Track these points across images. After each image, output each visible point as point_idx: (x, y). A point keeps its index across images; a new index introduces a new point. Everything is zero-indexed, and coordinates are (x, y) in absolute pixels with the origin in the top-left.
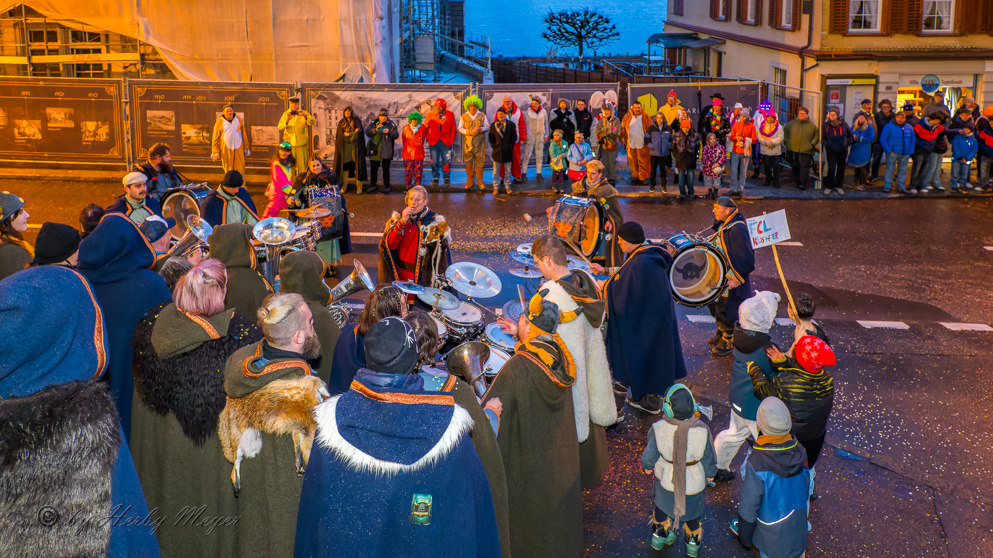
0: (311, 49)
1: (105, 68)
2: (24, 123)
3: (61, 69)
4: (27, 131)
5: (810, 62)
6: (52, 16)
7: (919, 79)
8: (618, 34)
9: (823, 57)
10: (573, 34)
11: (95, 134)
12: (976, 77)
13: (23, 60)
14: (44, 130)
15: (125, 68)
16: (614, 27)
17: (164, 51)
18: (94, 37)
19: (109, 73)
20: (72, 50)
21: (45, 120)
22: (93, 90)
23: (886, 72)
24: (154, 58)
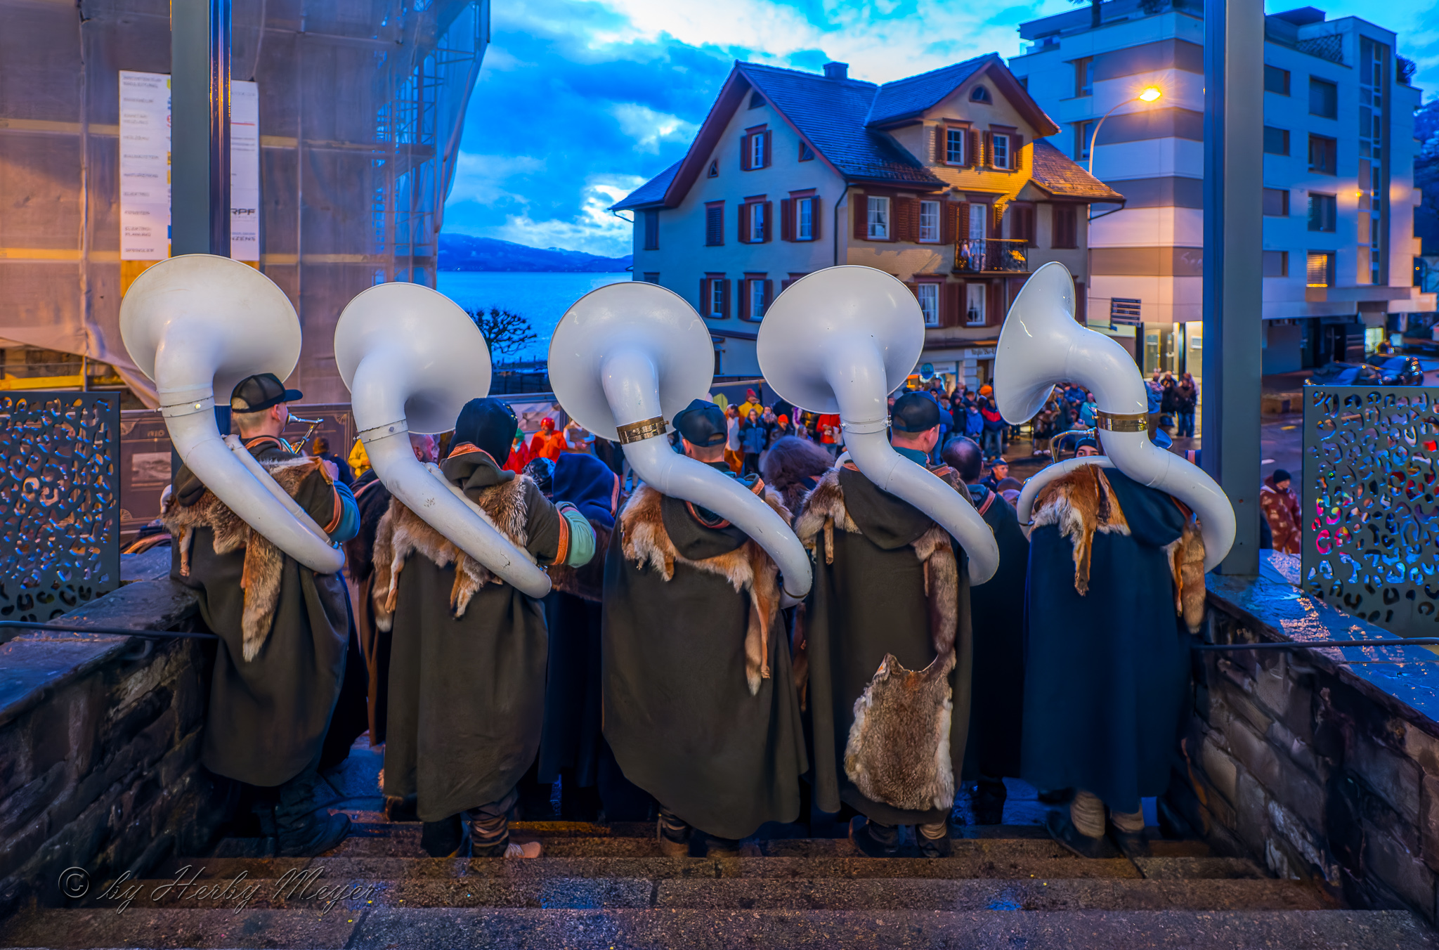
8: (535, 336)
12: (958, 363)
16: (529, 328)
17: (128, 370)
24: (108, 381)
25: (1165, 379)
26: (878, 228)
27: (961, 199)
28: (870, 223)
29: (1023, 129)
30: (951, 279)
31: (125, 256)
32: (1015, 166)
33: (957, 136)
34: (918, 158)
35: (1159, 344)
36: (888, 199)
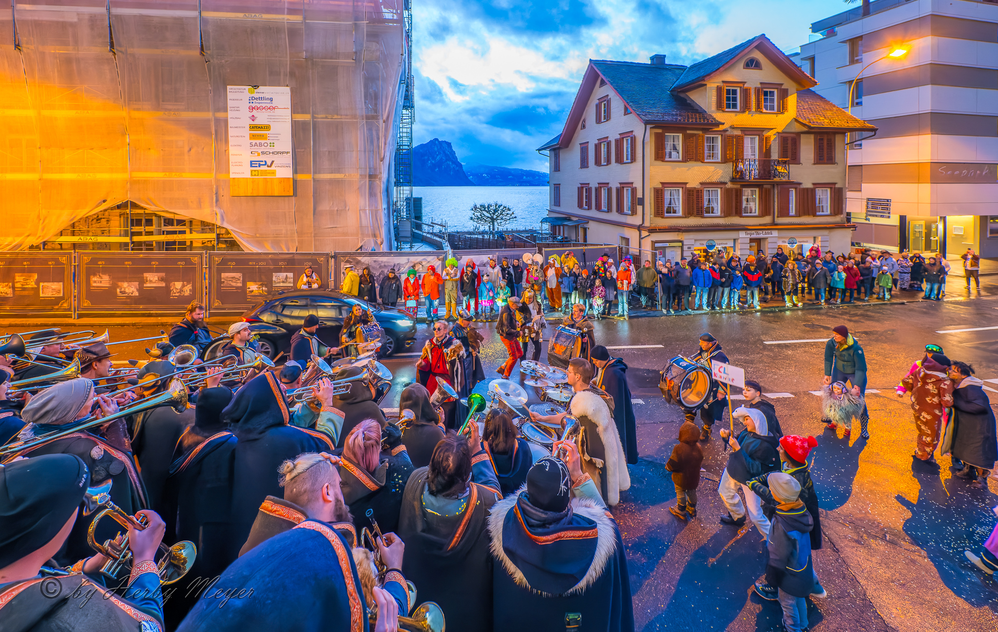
0: (339, 229)
1: (188, 244)
2: (125, 284)
3: (154, 245)
4: (127, 290)
5: (644, 233)
6: (151, 208)
7: (705, 242)
8: (516, 217)
9: (652, 231)
10: (488, 217)
11: (181, 291)
12: (735, 240)
13: (127, 240)
14: (141, 289)
15: (203, 243)
16: (513, 213)
17: (234, 231)
18: (181, 222)
19: (191, 247)
20: (163, 232)
21: (142, 281)
22: (181, 260)
23: (688, 239)
24: (226, 236)
25: (915, 256)
26: (674, 153)
27: (738, 133)
28: (668, 150)
29: (788, 84)
30: (729, 185)
31: (232, 176)
32: (782, 109)
33: (735, 92)
34: (704, 108)
35: (924, 231)
36: (681, 135)
